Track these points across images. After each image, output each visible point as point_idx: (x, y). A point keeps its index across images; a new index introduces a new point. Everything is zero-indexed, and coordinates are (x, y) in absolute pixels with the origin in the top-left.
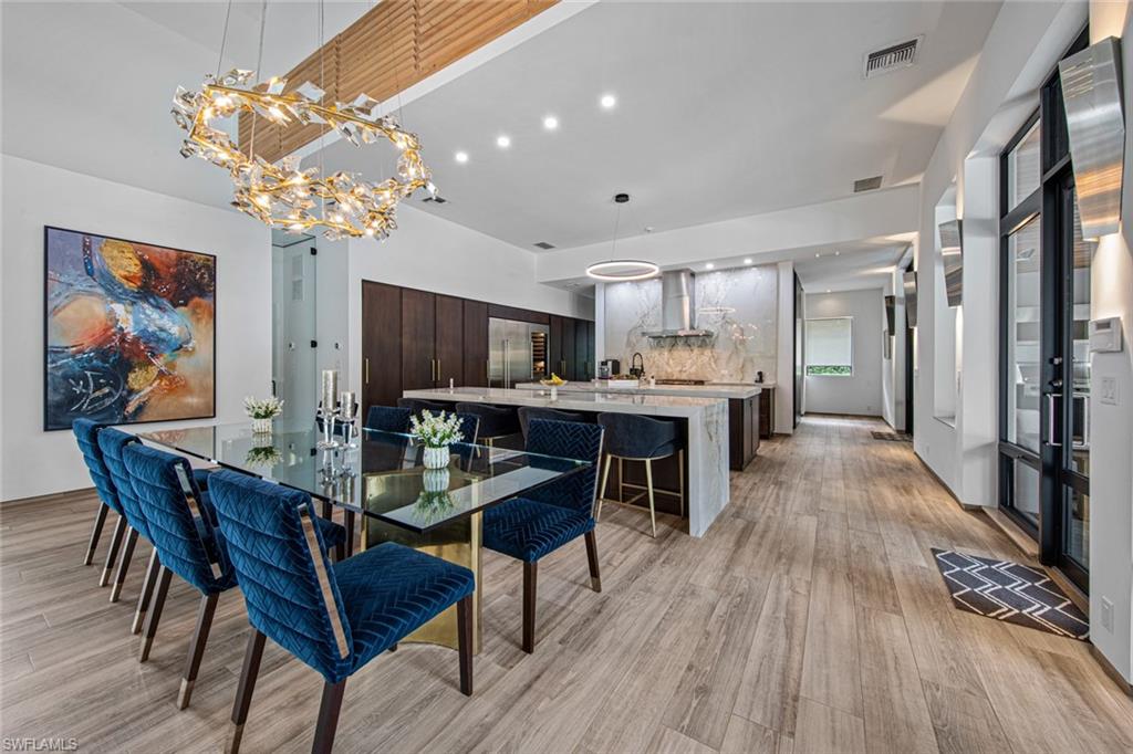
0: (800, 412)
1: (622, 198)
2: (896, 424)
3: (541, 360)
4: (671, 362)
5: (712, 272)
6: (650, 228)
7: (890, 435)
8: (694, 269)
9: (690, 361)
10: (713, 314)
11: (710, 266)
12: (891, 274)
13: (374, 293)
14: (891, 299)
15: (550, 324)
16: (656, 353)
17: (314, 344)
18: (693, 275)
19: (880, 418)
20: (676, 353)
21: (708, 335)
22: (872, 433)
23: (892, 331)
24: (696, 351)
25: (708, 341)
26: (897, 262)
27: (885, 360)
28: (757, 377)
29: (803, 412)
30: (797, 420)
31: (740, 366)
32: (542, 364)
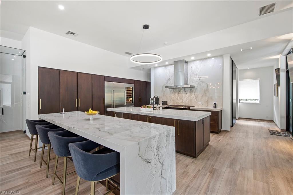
0: (235, 118)
1: (146, 27)
2: (281, 126)
3: (130, 97)
4: (179, 98)
5: (194, 61)
6: (166, 43)
7: (278, 132)
8: (187, 60)
9: (186, 98)
10: (195, 78)
11: (193, 58)
12: (278, 59)
13: (43, 72)
14: (278, 71)
15: (134, 84)
16: (173, 95)
17: (25, 93)
18: (186, 62)
19: (272, 121)
20: (180, 95)
21: (192, 87)
22: (270, 131)
23: (278, 84)
24: (188, 94)
25: (193, 89)
26: (281, 53)
27: (275, 97)
28: (214, 105)
29: (237, 118)
30: (234, 122)
31: (207, 100)
32: (131, 99)
